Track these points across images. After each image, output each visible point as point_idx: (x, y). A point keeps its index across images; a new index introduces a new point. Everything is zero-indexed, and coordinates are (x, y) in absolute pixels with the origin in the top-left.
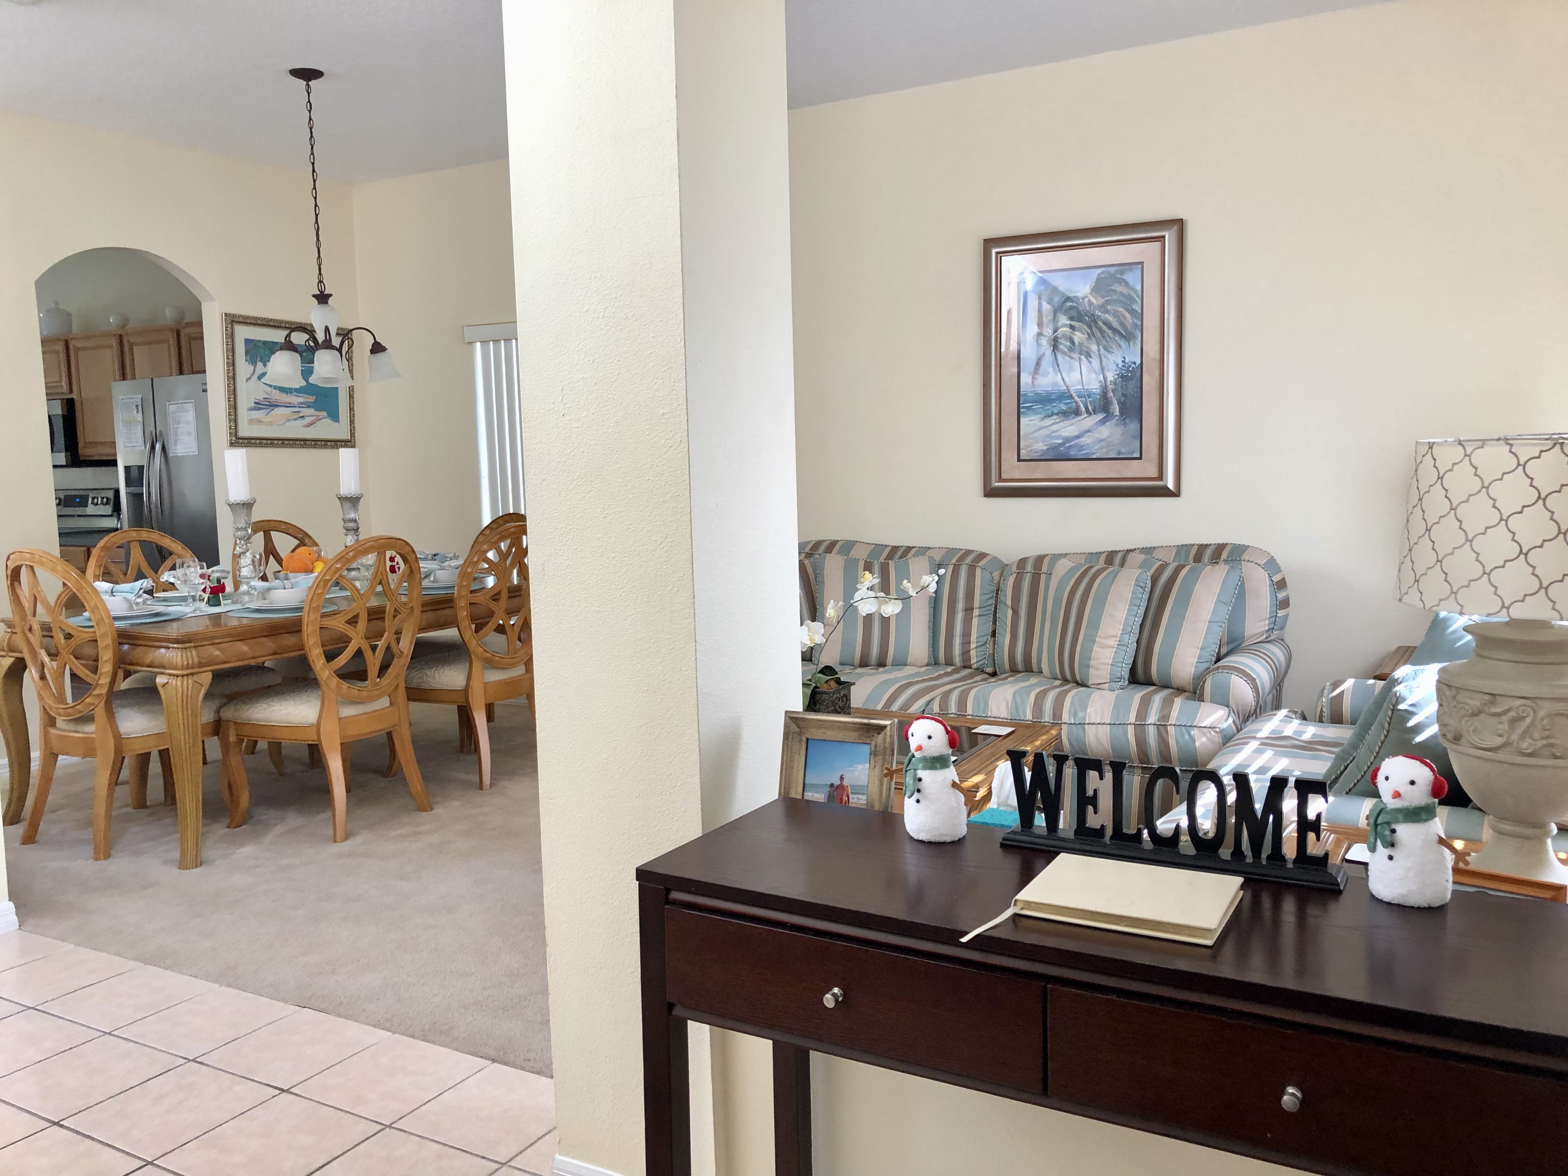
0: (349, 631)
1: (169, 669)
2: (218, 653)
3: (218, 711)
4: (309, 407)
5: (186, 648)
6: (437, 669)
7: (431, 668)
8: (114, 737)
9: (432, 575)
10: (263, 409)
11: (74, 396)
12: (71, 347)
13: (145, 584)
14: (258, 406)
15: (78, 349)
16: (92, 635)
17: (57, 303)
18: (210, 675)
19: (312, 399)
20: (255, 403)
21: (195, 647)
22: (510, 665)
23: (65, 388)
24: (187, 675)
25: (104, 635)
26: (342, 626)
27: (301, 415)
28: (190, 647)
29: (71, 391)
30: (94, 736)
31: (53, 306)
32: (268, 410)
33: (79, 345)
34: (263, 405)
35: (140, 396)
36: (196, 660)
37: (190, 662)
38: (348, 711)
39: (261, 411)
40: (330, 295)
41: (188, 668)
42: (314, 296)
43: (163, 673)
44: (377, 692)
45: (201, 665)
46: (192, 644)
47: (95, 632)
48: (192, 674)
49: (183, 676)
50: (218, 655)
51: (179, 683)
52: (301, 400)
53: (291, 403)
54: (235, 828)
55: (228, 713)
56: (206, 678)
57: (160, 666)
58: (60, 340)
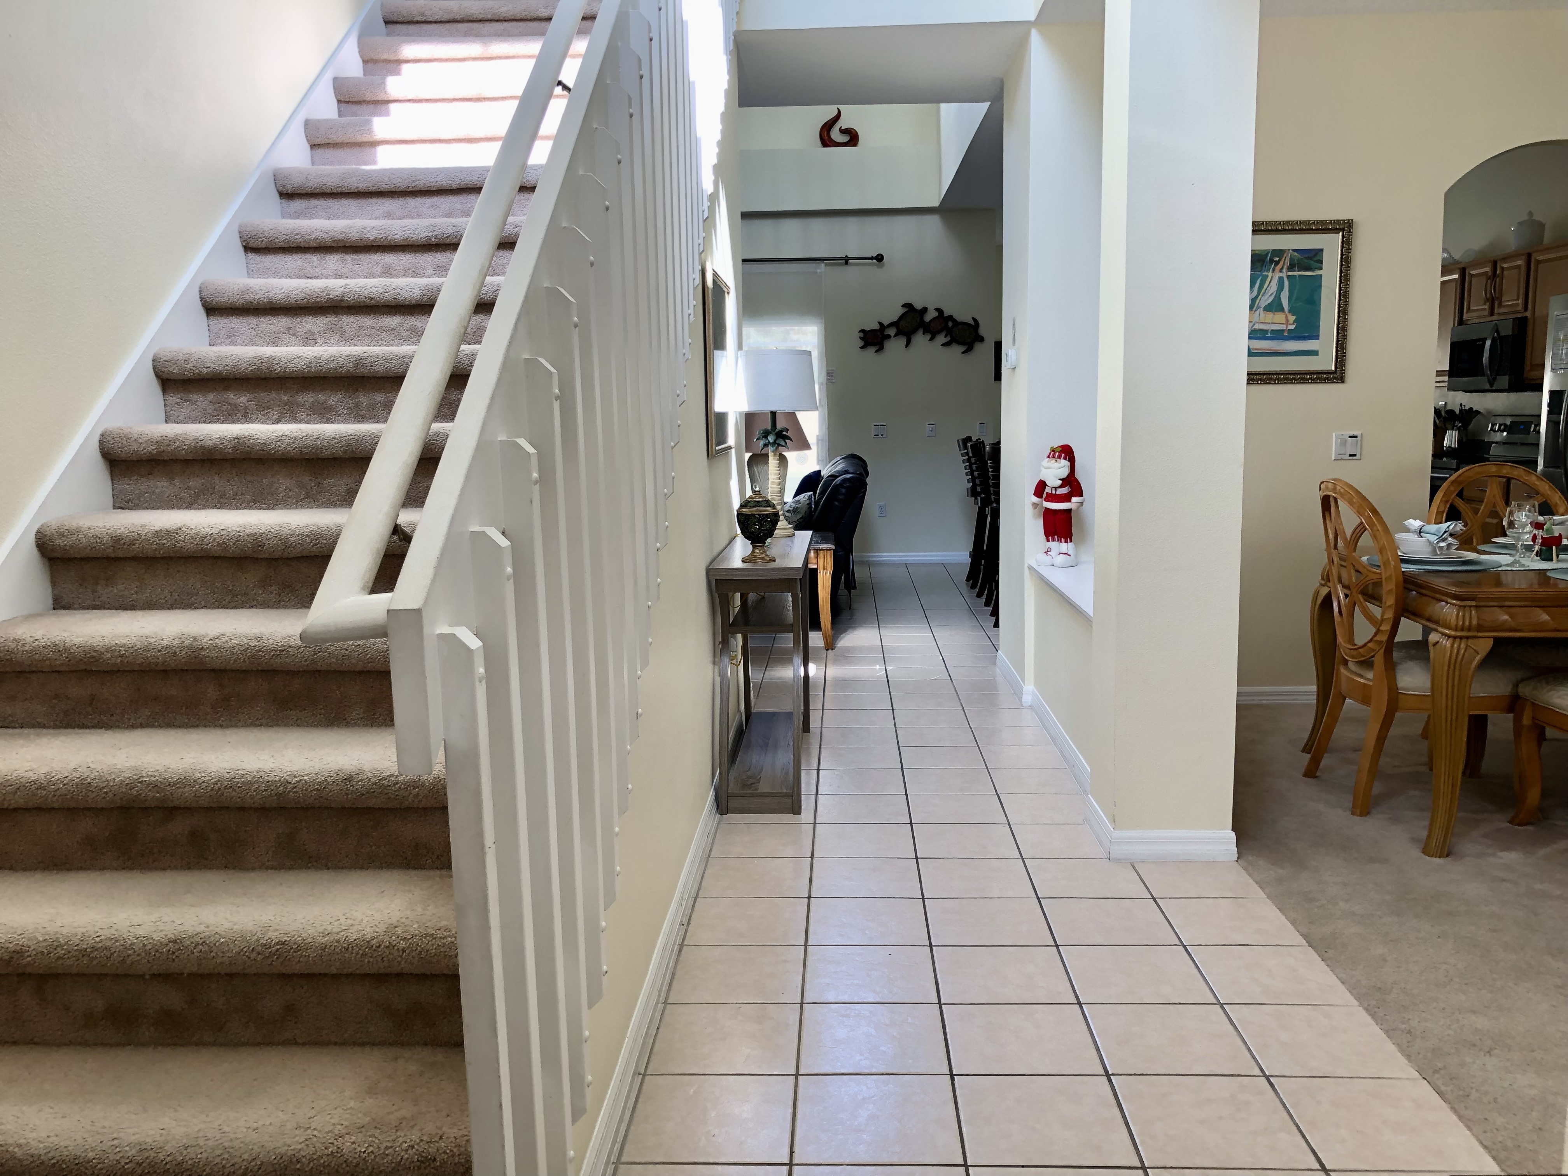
1: (1442, 627)
2: (1506, 617)
3: (1516, 685)
5: (1465, 607)
8: (1389, 689)
11: (1528, 314)
12: (1533, 261)
13: (1451, 527)
15: (1538, 262)
16: (1378, 576)
17: (1530, 213)
18: (1491, 642)
21: (1476, 606)
23: (1520, 308)
24: (1461, 638)
25: (1389, 578)
28: (1470, 606)
29: (1526, 309)
30: (1371, 683)
31: (1526, 218)
33: (1540, 258)
36: (1475, 622)
37: (1467, 623)
41: (1462, 630)
43: (1436, 631)
45: (1480, 628)
46: (1474, 603)
47: (1380, 574)
48: (1467, 638)
49: (1455, 638)
50: (1506, 621)
51: (1449, 645)
54: (1518, 825)
55: (1525, 690)
56: (1484, 646)
57: (1437, 622)
58: (1523, 255)
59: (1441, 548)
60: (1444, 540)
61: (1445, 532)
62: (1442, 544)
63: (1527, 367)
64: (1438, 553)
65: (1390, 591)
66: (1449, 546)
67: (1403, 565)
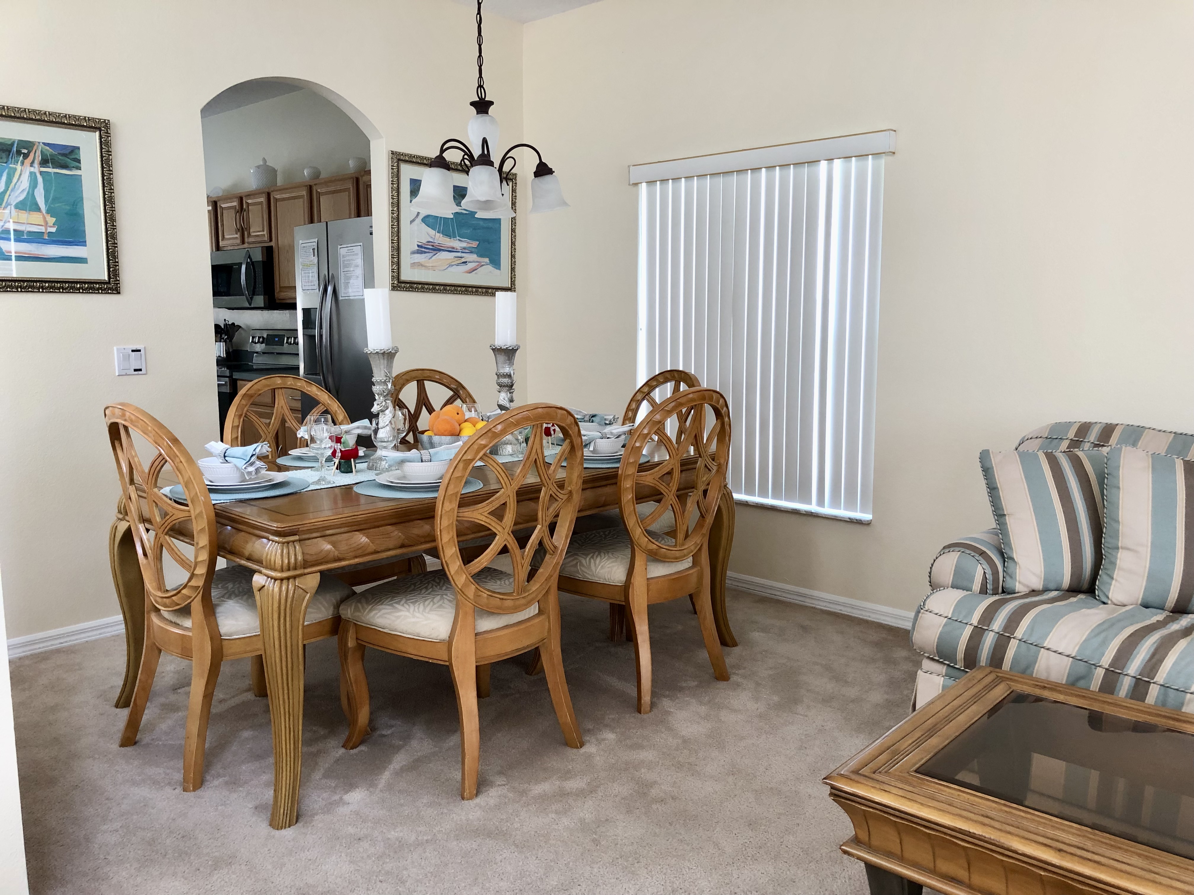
0: (494, 525)
1: (266, 568)
2: (329, 547)
3: (337, 607)
4: (471, 252)
5: (288, 543)
6: (592, 557)
7: (587, 555)
8: (212, 639)
9: (592, 445)
10: (425, 252)
11: (273, 244)
12: (272, 198)
13: (258, 450)
14: (422, 249)
15: (276, 200)
16: (187, 514)
17: (264, 160)
18: (317, 577)
19: (475, 244)
20: (418, 246)
21: (300, 540)
22: (676, 558)
23: (266, 238)
24: (288, 579)
25: (200, 514)
26: (484, 519)
27: (463, 260)
28: (293, 542)
29: (271, 240)
30: (190, 634)
31: (261, 163)
32: (431, 254)
33: (278, 197)
34: (425, 248)
35: (316, 240)
36: (300, 558)
37: (292, 560)
38: (486, 624)
39: (423, 255)
40: (492, 103)
41: (289, 570)
42: (473, 104)
43: (260, 572)
44: (523, 601)
45: (306, 564)
46: (296, 537)
47: (189, 511)
48: (295, 577)
49: (282, 580)
50: (329, 552)
51: (276, 589)
52: (464, 245)
53: (453, 248)
54: (352, 748)
55: (348, 612)
56: (312, 581)
57: (259, 562)
58: (263, 193)
59: (250, 473)
60: (252, 464)
61: (252, 456)
62: (251, 469)
63: (277, 289)
64: (247, 478)
65: (202, 530)
66: (257, 470)
67: (213, 496)
